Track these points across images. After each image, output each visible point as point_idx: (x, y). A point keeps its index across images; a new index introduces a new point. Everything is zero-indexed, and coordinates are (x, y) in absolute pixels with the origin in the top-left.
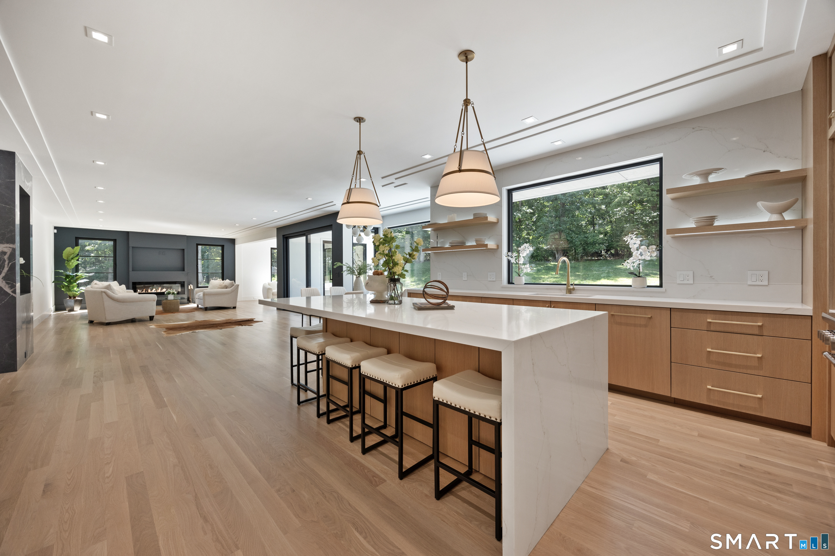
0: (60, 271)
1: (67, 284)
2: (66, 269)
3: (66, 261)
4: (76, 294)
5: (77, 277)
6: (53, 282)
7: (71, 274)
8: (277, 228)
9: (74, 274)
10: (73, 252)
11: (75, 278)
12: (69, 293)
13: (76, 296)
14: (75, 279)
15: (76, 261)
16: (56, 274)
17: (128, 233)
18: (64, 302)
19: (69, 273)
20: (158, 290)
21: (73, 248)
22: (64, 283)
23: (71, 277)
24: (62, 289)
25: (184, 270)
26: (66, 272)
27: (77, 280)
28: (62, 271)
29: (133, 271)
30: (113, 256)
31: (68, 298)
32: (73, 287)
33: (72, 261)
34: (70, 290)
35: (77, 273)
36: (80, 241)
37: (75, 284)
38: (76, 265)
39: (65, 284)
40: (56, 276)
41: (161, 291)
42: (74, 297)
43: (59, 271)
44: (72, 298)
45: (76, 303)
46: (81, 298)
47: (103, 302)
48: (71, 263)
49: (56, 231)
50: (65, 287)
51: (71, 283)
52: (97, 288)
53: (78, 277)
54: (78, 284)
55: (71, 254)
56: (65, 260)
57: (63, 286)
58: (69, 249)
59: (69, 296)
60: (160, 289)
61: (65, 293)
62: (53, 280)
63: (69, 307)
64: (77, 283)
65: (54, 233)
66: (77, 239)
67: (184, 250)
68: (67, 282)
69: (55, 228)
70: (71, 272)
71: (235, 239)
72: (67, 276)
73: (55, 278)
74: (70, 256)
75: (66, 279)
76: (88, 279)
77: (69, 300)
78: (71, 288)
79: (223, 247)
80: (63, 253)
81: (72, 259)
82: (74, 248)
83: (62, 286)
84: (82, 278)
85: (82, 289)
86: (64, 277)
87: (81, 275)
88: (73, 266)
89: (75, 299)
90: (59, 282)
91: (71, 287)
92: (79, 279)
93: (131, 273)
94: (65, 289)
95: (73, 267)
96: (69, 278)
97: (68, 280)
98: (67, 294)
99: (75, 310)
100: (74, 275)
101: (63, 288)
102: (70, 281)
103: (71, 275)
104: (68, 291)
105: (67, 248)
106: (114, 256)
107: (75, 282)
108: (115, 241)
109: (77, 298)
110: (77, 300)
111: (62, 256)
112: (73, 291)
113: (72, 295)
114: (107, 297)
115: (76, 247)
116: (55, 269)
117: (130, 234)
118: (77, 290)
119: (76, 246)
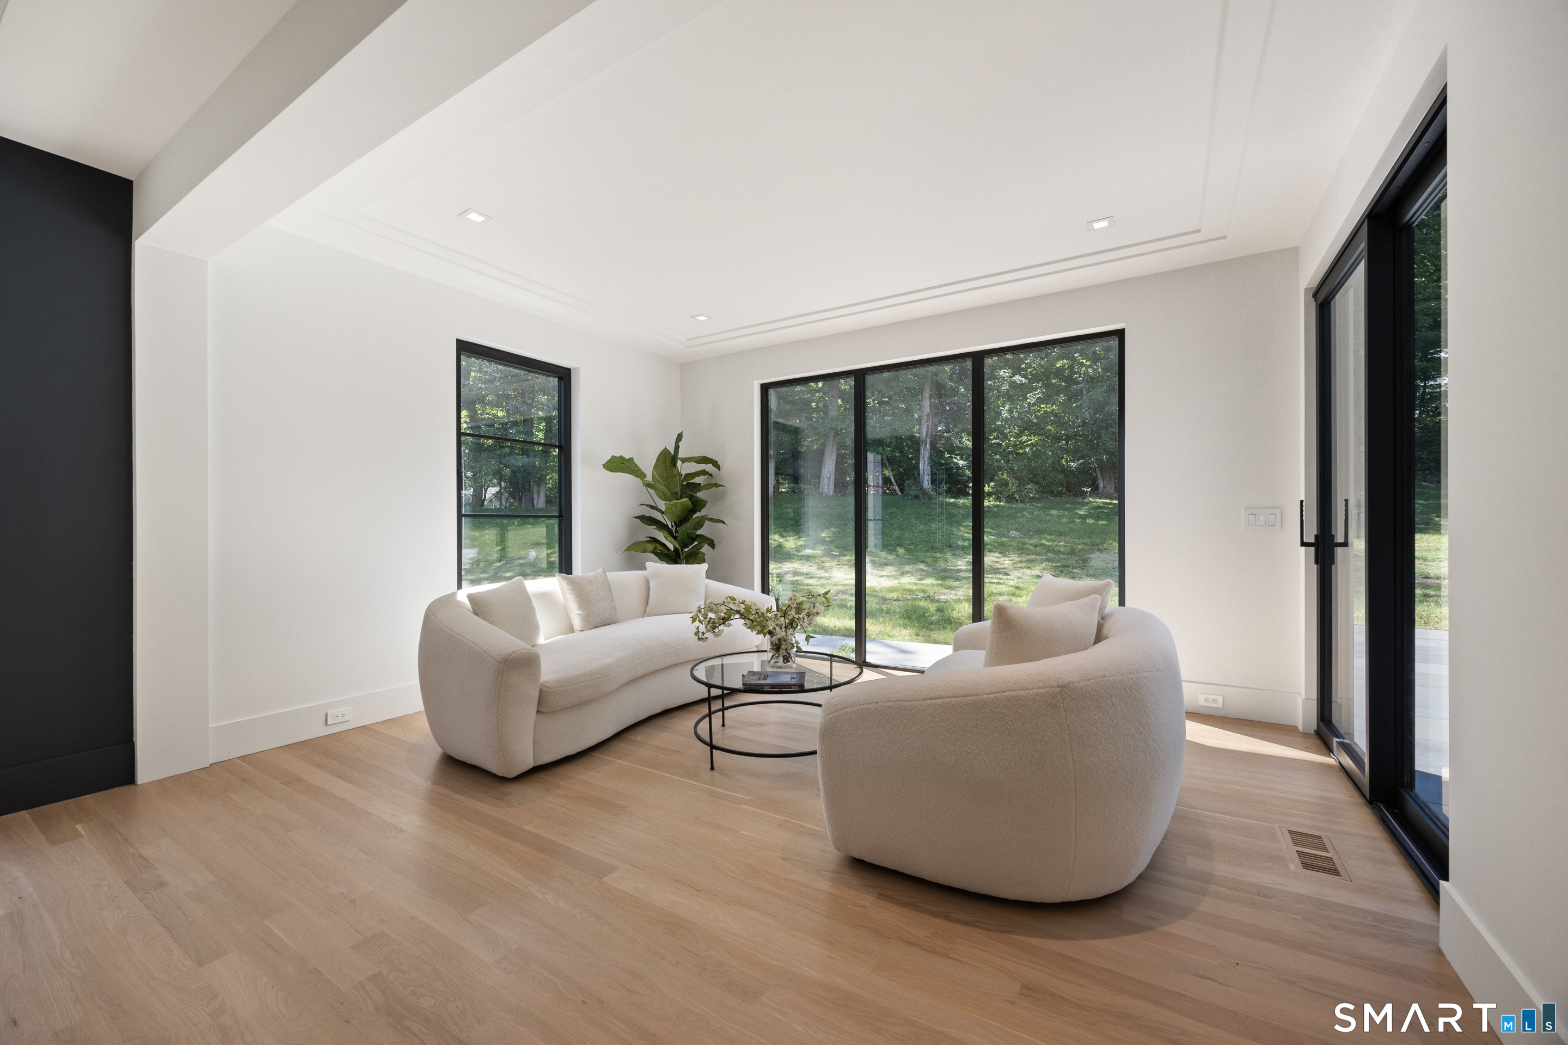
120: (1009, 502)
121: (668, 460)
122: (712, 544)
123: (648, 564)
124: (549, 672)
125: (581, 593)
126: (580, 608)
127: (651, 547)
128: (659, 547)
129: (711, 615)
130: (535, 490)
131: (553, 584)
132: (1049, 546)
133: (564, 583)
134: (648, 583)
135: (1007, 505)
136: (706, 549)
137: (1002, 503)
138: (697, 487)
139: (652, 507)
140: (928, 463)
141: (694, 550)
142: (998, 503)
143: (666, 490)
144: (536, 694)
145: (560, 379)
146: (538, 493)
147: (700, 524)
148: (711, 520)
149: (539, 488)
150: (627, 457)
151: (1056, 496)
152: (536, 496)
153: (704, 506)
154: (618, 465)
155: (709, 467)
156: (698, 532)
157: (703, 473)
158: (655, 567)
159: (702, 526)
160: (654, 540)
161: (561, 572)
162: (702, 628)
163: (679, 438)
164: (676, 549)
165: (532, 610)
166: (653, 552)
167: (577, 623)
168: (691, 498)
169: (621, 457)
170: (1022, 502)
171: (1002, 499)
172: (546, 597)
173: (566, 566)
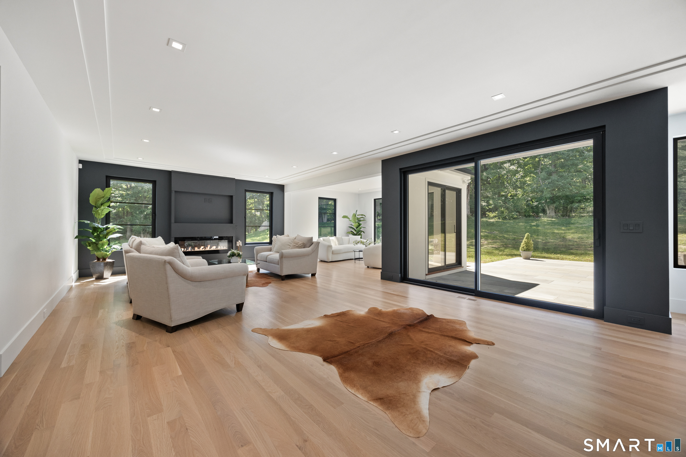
0: (86, 222)
1: (95, 240)
2: (93, 220)
3: (94, 208)
4: (107, 254)
5: (108, 231)
6: (76, 238)
7: (100, 226)
8: (382, 161)
9: (105, 226)
10: (103, 196)
11: (105, 232)
12: (97, 254)
13: (106, 257)
14: (105, 234)
15: (106, 207)
16: (81, 225)
17: (169, 173)
18: (91, 266)
19: (97, 225)
20: (207, 248)
21: (103, 190)
22: (90, 239)
23: (100, 231)
24: (88, 248)
25: (231, 222)
26: (94, 224)
27: (108, 234)
28: (89, 222)
29: (175, 223)
30: (151, 203)
31: (96, 261)
32: (103, 245)
33: (102, 207)
34: (98, 249)
35: (107, 225)
36: (112, 182)
37: (105, 240)
38: (106, 214)
39: (92, 240)
40: (80, 229)
41: (210, 249)
42: (104, 259)
43: (84, 222)
44: (101, 260)
45: (106, 267)
46: (112, 259)
47: (167, 283)
48: (100, 210)
49: (81, 166)
50: (91, 244)
51: (99, 239)
52: (151, 253)
53: (110, 231)
54: (109, 240)
55: (101, 198)
56: (93, 206)
57: (89, 244)
58: (97, 191)
59: (97, 257)
60: (209, 246)
61: (91, 254)
62: (76, 234)
63: (97, 273)
64: (108, 238)
65: (79, 169)
66: (108, 178)
67: (231, 197)
68: (95, 237)
69: (80, 162)
70: (100, 224)
71: (284, 185)
72: (95, 229)
73: (79, 232)
74: (98, 201)
75: (93, 233)
76: (121, 234)
77: (97, 262)
78: (99, 246)
79: (271, 194)
80: (89, 197)
81: (102, 204)
82: (105, 189)
83: (87, 244)
84: (114, 231)
85: (114, 248)
86: (91, 231)
87: (113, 228)
88: (103, 215)
89: (106, 262)
90: (84, 238)
91: (100, 244)
92: (111, 233)
93: (174, 226)
94: (92, 247)
95: (103, 217)
96: (98, 232)
97: (96, 234)
98: (94, 254)
99: (105, 277)
100: (104, 228)
101: (90, 246)
102: (98, 236)
103: (100, 228)
104: (95, 251)
105: (96, 189)
106: (153, 202)
107: (105, 238)
108: (154, 183)
109: (108, 260)
110: (108, 262)
111: (89, 200)
112: (103, 250)
113: (100, 256)
114: (174, 272)
115: (106, 189)
116: (79, 219)
117: (173, 174)
118: (107, 249)
119: (106, 187)
120: (504, 220)
121: (355, 215)
122: (364, 232)
123: (350, 236)
124: (333, 249)
125: (338, 239)
126: (338, 242)
127: (351, 233)
128: (353, 233)
129: (356, 242)
130: (324, 216)
131: (333, 238)
132: (506, 237)
133: (335, 238)
134: (349, 239)
135: (502, 221)
136: (362, 233)
137: (500, 220)
138: (360, 221)
139: (351, 225)
140: (469, 205)
141: (360, 233)
142: (499, 220)
143: (354, 222)
144: (332, 251)
145: (334, 201)
146: (325, 217)
147: (361, 228)
148: (363, 227)
149: (325, 215)
150: (346, 216)
151: (527, 217)
152: (324, 218)
153: (361, 225)
154: (345, 217)
155: (363, 216)
156: (361, 230)
157: (362, 217)
158: (351, 236)
159: (361, 229)
160: (352, 231)
161: (334, 236)
162: (355, 244)
163: (357, 211)
164: (356, 234)
165: (331, 241)
166: (351, 234)
167: (337, 244)
168: (358, 223)
169: (345, 216)
170: (509, 219)
171: (500, 219)
172: (332, 240)
173: (335, 235)
